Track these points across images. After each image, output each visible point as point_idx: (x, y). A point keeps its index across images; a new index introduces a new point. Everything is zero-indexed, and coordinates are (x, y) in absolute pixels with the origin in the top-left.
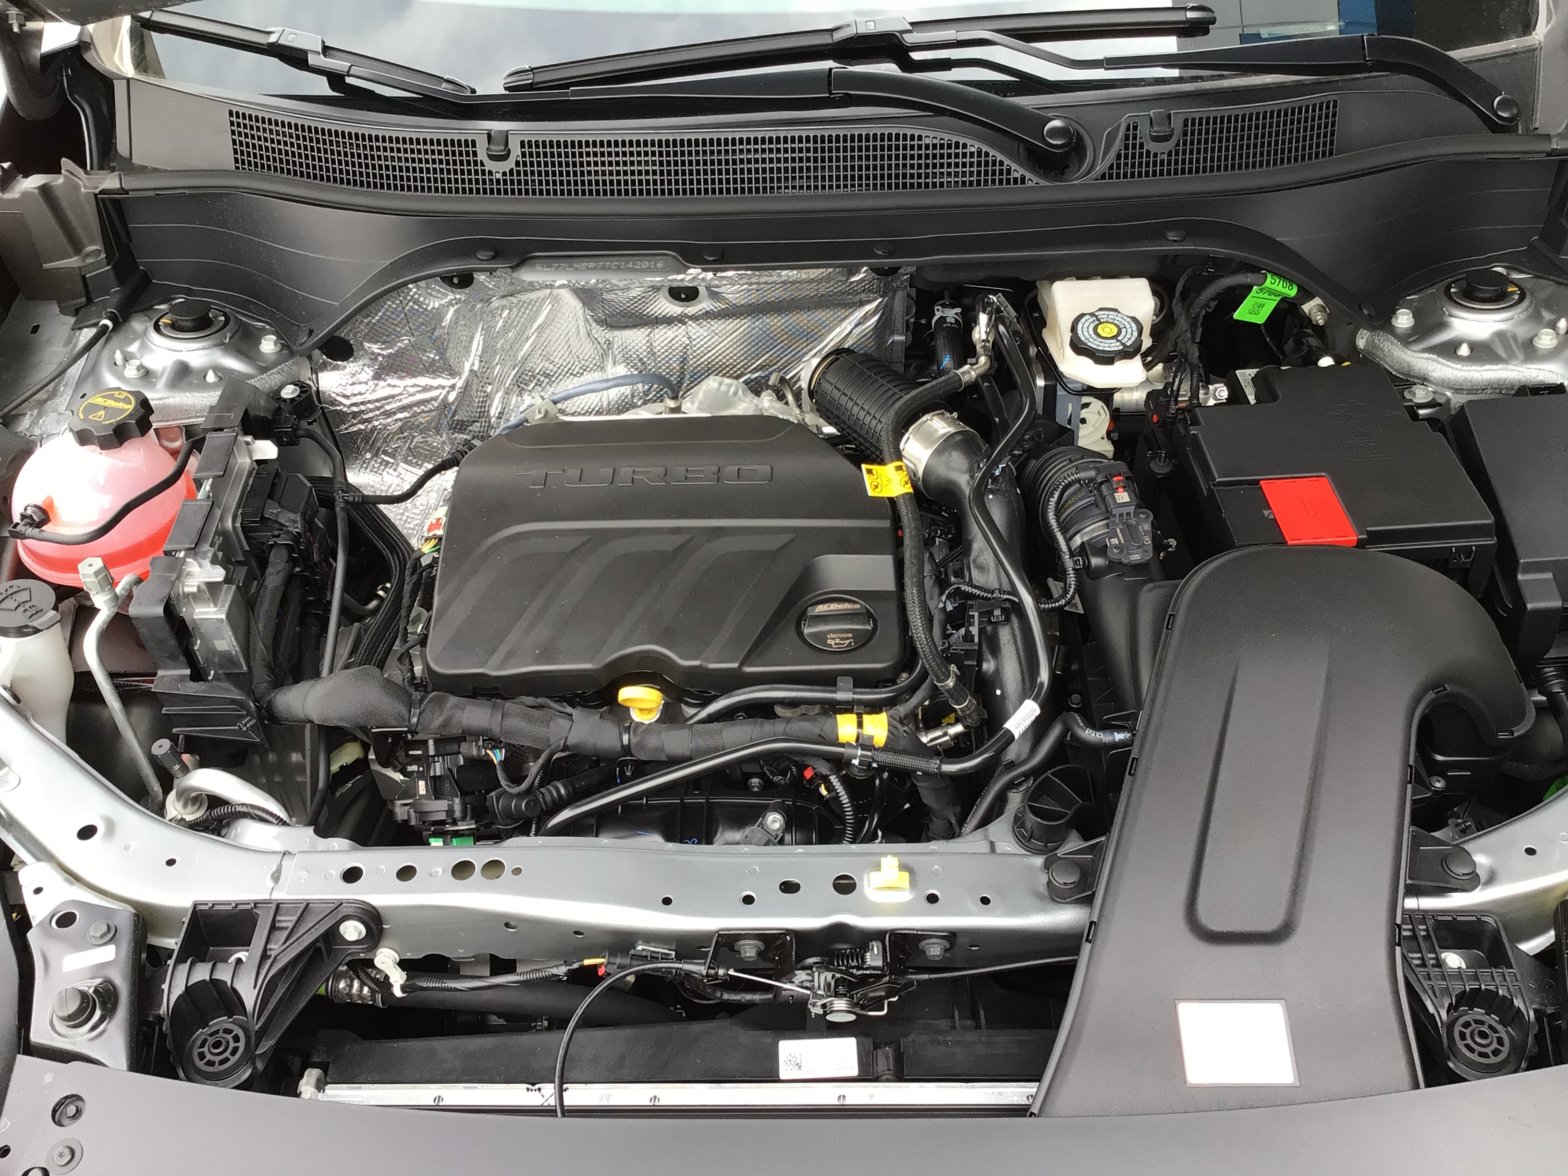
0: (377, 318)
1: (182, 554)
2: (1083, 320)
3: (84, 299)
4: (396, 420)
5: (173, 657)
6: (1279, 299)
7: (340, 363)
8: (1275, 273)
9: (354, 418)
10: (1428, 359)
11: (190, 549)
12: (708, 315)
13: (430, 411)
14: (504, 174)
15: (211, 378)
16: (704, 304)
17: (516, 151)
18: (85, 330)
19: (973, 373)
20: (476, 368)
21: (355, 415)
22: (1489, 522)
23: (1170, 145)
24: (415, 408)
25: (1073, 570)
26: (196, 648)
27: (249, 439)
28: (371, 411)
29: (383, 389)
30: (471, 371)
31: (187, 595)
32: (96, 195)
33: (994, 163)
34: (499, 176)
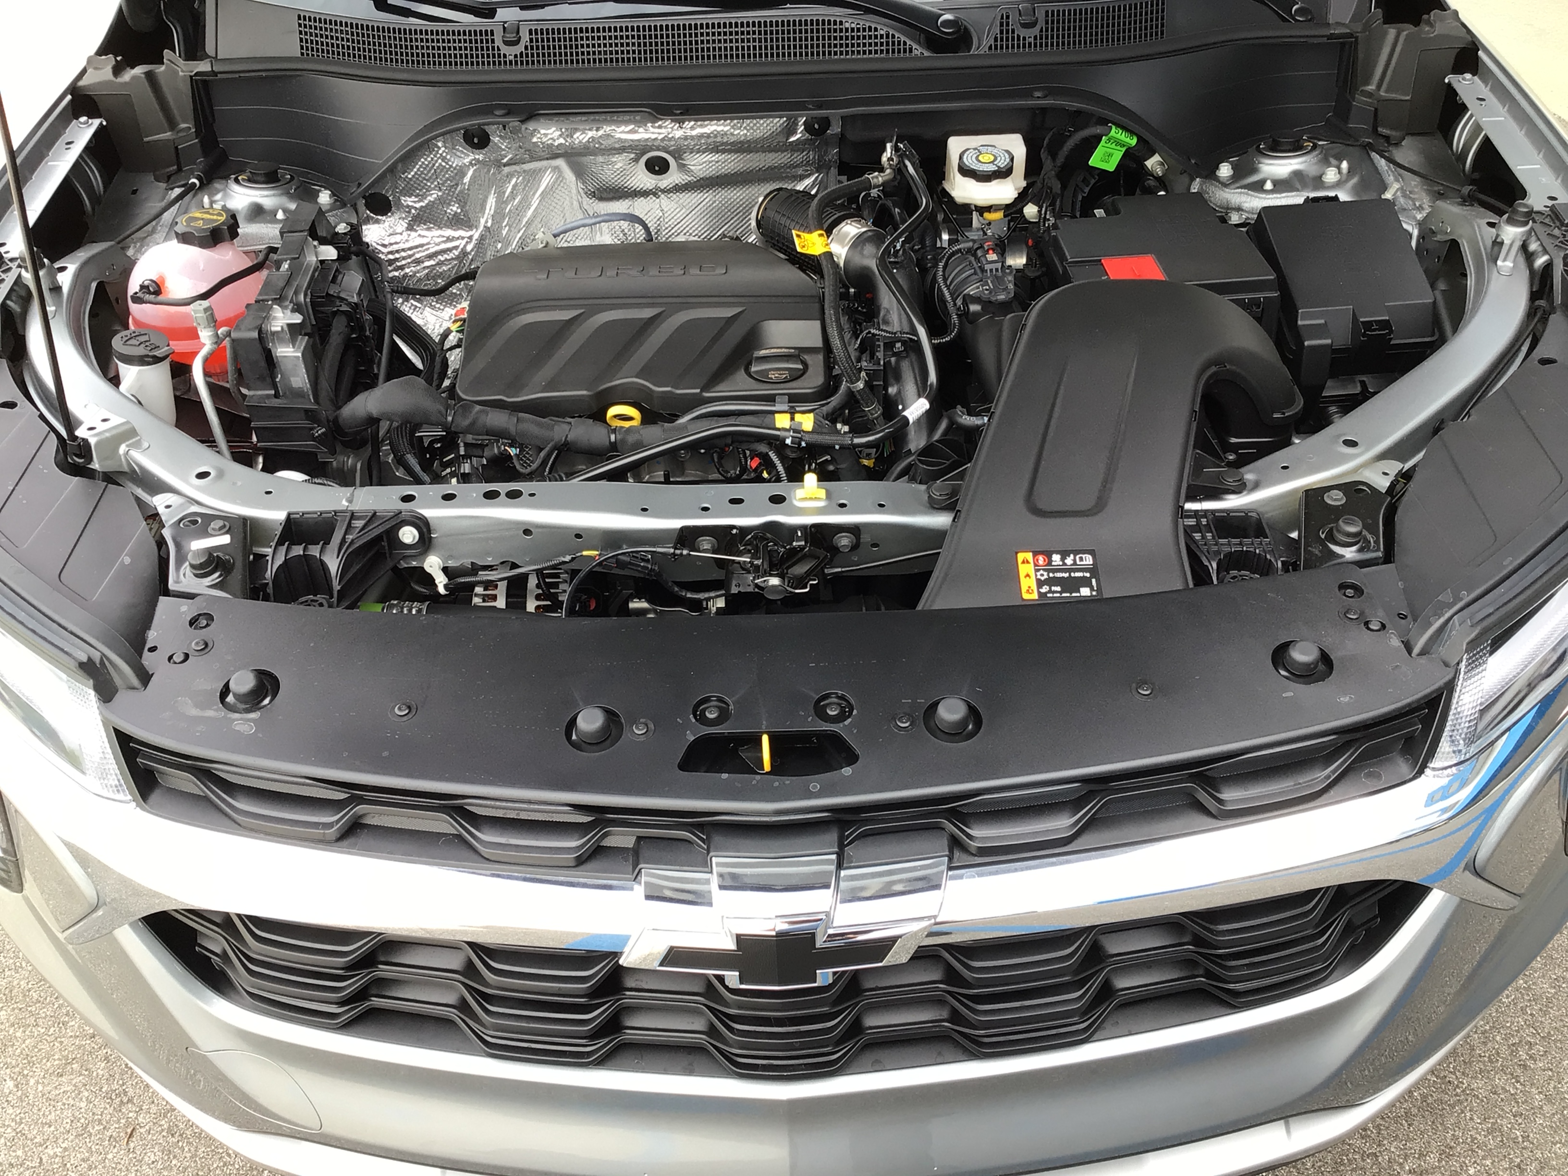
0: (412, 173)
1: (270, 303)
2: (968, 152)
3: (175, 167)
4: (424, 268)
5: (262, 378)
6: (1124, 149)
7: (380, 217)
8: (1118, 125)
9: (390, 265)
10: (1241, 193)
11: (275, 299)
12: (678, 189)
13: (452, 259)
14: (516, 56)
15: (280, 215)
16: (673, 177)
17: (525, 37)
18: (176, 189)
19: (880, 179)
20: (489, 224)
21: (391, 262)
22: (1272, 277)
23: (1036, 31)
24: (440, 257)
25: (957, 314)
26: (278, 380)
27: (316, 243)
28: (404, 258)
29: (414, 239)
30: (485, 227)
31: (274, 333)
32: (191, 77)
33: (899, 42)
34: (512, 58)
